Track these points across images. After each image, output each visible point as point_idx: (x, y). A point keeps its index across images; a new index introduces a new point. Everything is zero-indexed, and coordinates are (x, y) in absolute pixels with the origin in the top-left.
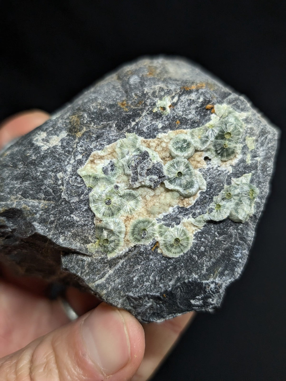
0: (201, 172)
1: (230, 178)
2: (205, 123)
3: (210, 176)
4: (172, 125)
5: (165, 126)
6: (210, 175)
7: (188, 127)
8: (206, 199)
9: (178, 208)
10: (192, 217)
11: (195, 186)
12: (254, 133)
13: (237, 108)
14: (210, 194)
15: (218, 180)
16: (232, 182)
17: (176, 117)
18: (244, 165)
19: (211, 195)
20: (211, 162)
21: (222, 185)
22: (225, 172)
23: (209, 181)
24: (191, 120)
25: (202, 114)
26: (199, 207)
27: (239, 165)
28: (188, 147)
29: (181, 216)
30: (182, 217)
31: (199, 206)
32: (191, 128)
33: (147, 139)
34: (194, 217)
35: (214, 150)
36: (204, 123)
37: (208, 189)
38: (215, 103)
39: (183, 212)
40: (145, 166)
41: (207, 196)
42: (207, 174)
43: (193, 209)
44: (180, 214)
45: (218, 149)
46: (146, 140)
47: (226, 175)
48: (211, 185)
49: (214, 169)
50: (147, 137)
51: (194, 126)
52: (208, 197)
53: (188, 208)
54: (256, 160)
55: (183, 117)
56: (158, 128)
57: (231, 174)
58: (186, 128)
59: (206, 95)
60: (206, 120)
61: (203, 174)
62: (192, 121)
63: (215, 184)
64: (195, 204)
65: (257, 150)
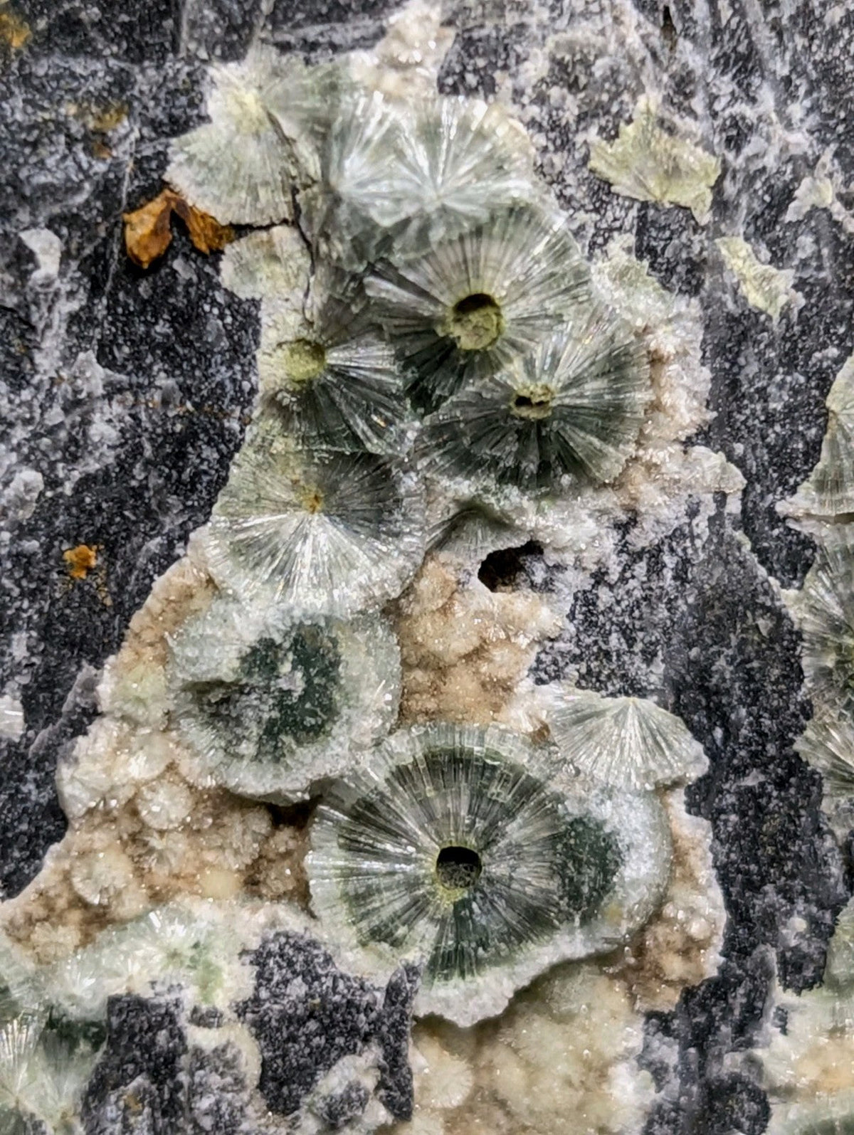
0: (557, 676)
1: (775, 519)
2: (245, 374)
3: (638, 647)
4: (64, 620)
5: (35, 676)
6: (631, 641)
7: (170, 523)
8: (760, 808)
9: (667, 1031)
10: (799, 994)
11: (624, 840)
12: (614, 72)
13: (325, 18)
14: (754, 755)
15: (710, 616)
16: (806, 528)
17: (31, 545)
18: (770, 345)
19: (771, 749)
20: (552, 558)
21: (764, 624)
22: (701, 525)
23: (666, 678)
24: (137, 450)
25: (162, 328)
26: (778, 900)
27: (735, 384)
28: (323, 673)
29: (728, 1059)
30: (739, 1057)
31: (769, 888)
32: (205, 510)
33: (29, 879)
34: (808, 973)
35: (491, 483)
36: (234, 381)
37: (710, 731)
38: (148, 151)
39: (711, 1019)
40: (218, 1103)
41: (752, 780)
42: (607, 654)
43: (754, 946)
44: (715, 1050)
45: (510, 462)
46: (29, 892)
47: (729, 530)
48: (704, 689)
49: (614, 577)
50: (18, 870)
51: (197, 474)
52: (762, 785)
53: (723, 970)
54: (810, 215)
55: (68, 489)
56: (11, 745)
57: (745, 492)
58: (171, 545)
59: (42, 179)
60: (225, 343)
61: (582, 677)
62: (148, 451)
63: (721, 663)
64: (731, 905)
65: (748, 150)
